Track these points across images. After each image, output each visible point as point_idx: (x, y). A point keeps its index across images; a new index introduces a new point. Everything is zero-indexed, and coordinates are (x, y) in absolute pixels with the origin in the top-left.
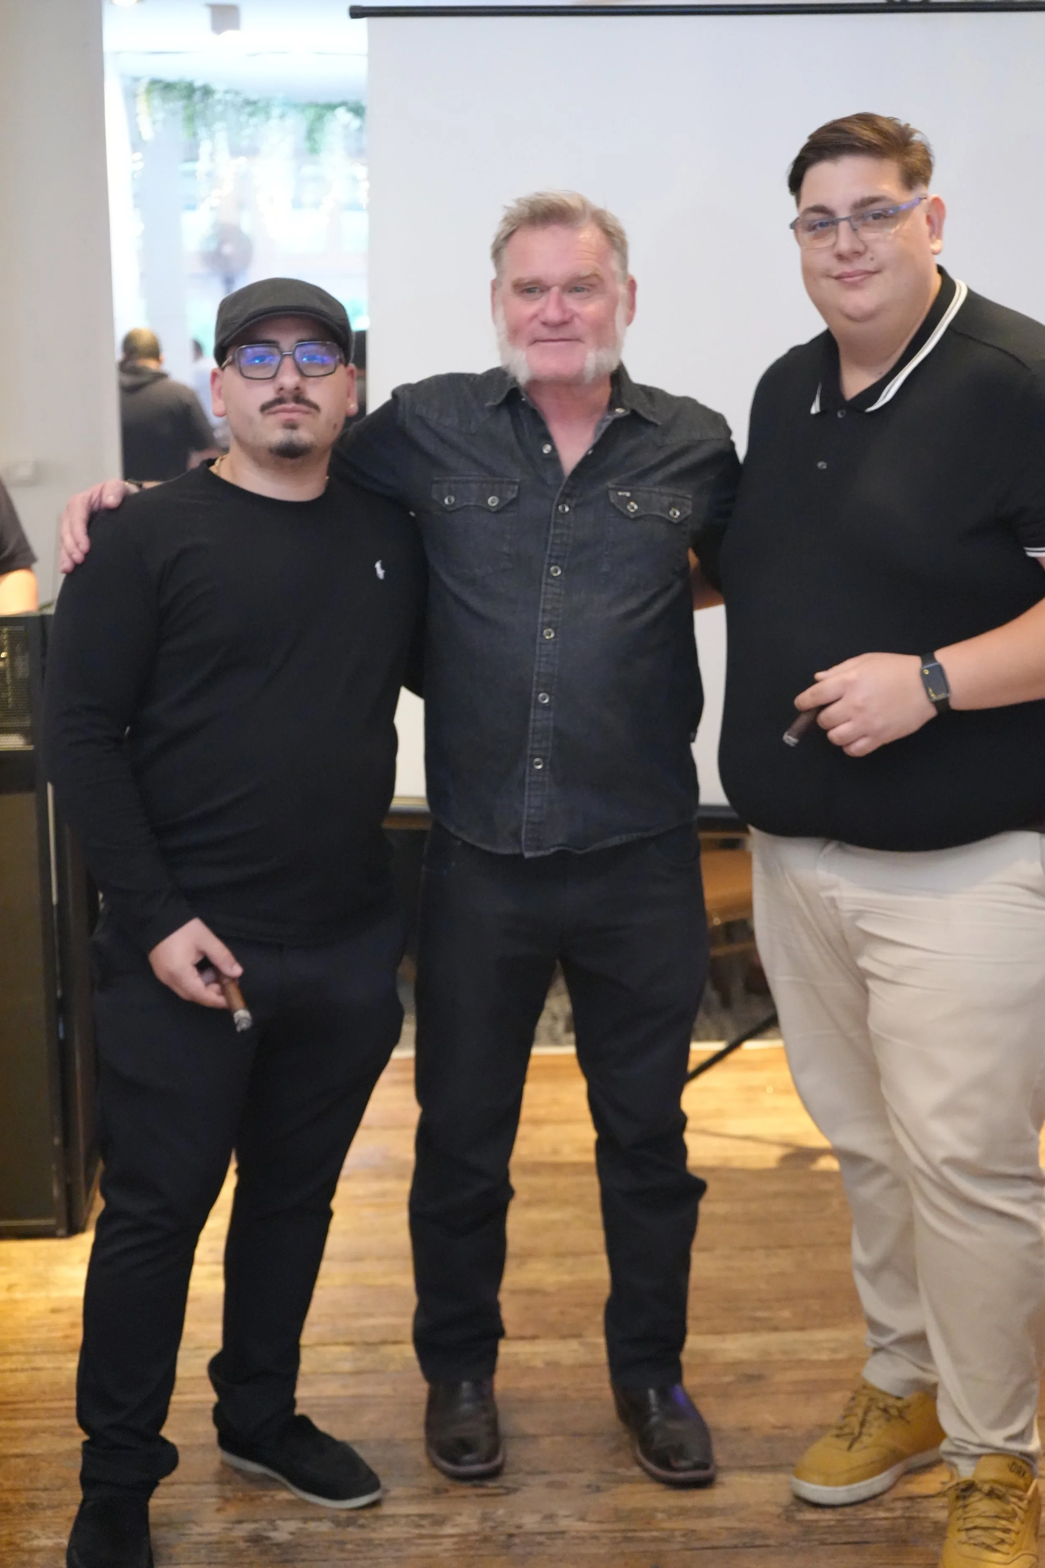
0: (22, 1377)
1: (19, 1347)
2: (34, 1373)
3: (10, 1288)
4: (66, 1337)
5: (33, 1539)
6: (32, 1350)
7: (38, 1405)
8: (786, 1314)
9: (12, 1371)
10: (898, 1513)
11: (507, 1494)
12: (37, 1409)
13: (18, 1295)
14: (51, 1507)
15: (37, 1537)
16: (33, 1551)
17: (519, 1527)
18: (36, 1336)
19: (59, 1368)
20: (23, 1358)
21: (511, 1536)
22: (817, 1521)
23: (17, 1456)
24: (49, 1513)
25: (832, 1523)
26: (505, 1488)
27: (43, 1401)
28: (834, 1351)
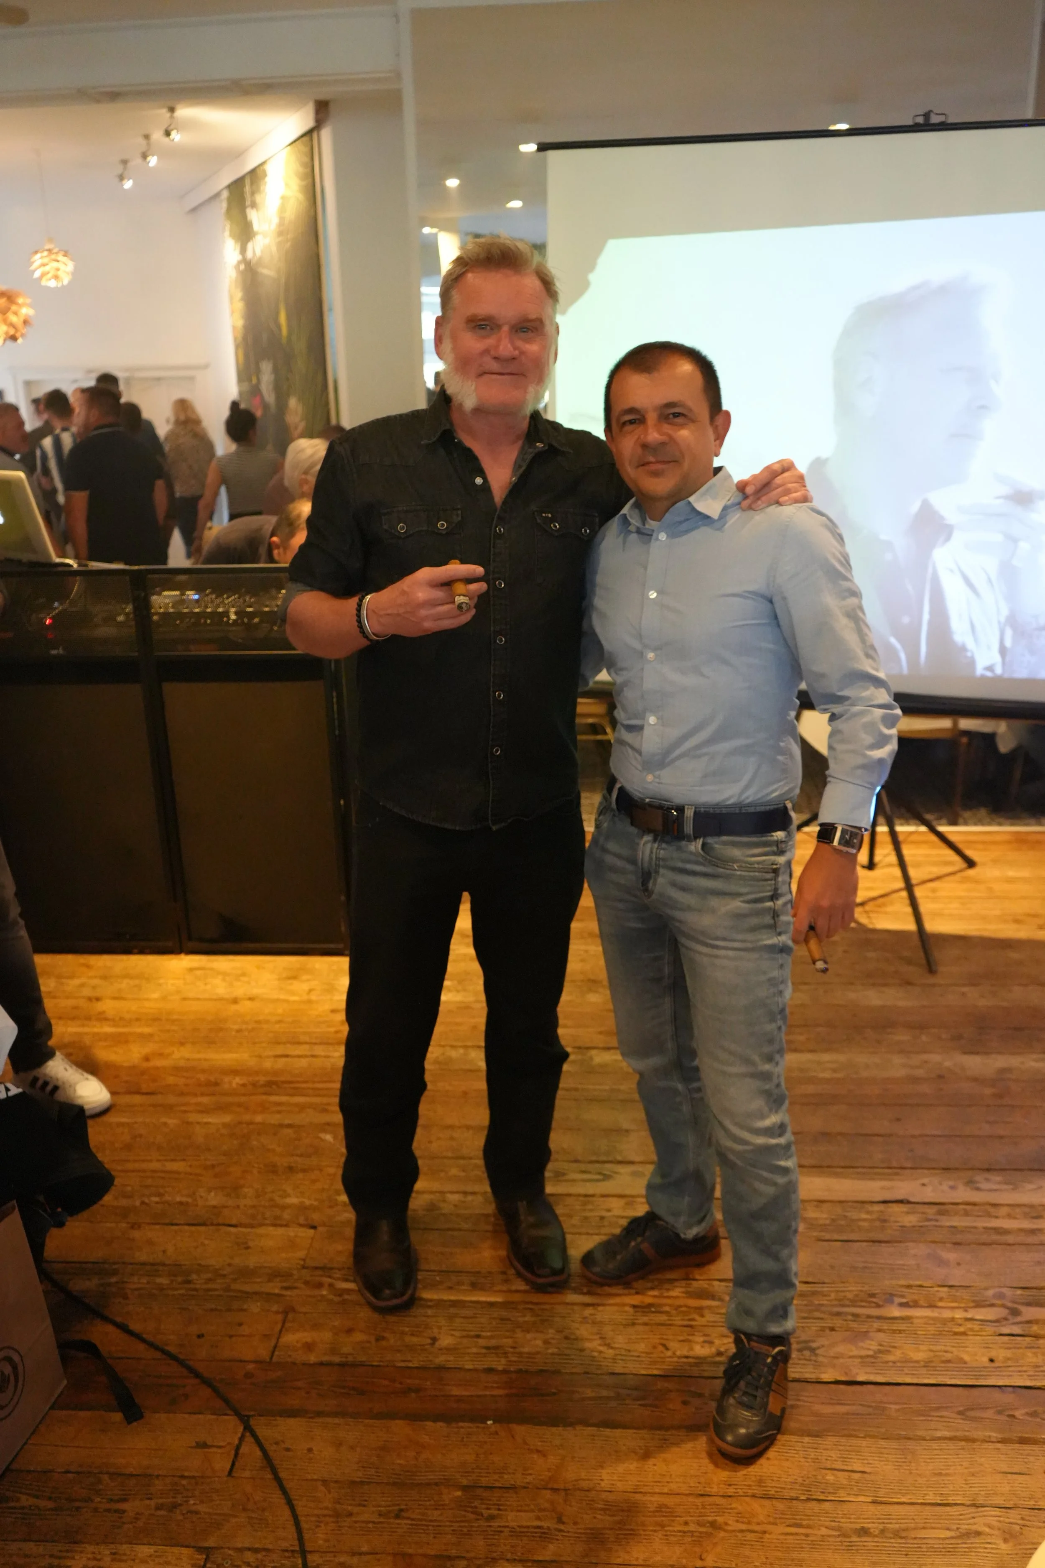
0: (304, 1062)
1: (307, 1039)
2: (314, 1059)
3: (310, 991)
4: (336, 1032)
5: (285, 1197)
6: (314, 1041)
7: (310, 1085)
8: (802, 1038)
9: (299, 1056)
10: (874, 1216)
11: (603, 1180)
12: (309, 1088)
13: (313, 997)
14: (304, 1171)
15: (289, 1196)
16: (284, 1208)
17: (609, 1210)
18: (318, 1030)
19: (328, 1057)
20: (307, 1047)
21: (602, 1218)
22: (816, 1219)
23: (289, 1126)
24: (300, 1175)
25: (828, 1222)
26: (604, 1175)
27: (314, 1082)
28: (834, 1071)
